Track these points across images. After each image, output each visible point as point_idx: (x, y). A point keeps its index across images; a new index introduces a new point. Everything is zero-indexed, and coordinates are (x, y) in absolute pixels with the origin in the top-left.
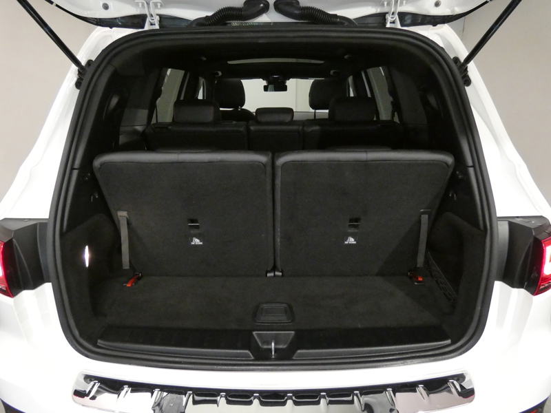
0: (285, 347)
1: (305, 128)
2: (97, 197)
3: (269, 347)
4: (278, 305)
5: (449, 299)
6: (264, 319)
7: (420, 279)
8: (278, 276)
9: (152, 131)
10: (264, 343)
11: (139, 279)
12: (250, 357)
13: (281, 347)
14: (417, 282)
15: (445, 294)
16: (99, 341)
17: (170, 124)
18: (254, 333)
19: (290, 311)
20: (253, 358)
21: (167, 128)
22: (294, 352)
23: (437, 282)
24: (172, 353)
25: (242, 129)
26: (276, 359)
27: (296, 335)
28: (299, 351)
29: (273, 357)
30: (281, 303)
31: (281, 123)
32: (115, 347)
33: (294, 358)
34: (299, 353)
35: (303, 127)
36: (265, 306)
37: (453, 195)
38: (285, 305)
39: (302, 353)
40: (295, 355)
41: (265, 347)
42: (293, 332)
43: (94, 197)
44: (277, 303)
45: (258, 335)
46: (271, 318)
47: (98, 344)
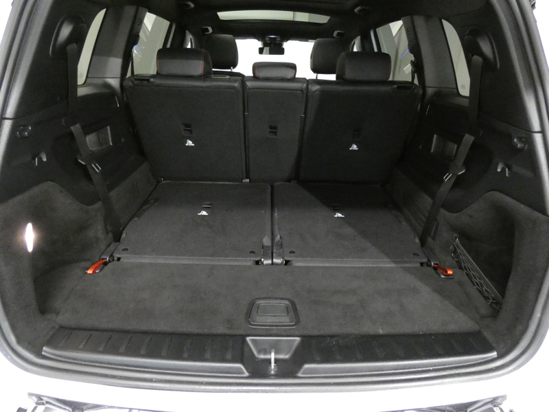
0: (287, 357)
1: (310, 86)
2: (45, 160)
3: (267, 357)
4: (278, 301)
5: (486, 298)
6: (260, 319)
7: (450, 272)
8: (277, 264)
9: (131, 84)
10: (259, 352)
11: (106, 264)
12: (243, 373)
13: (281, 356)
14: (445, 275)
15: (479, 291)
16: (44, 348)
17: (153, 76)
18: (248, 339)
19: (293, 309)
20: (247, 374)
21: (148, 80)
22: (300, 366)
23: (468, 275)
24: (141, 367)
25: (236, 85)
26: (277, 376)
27: (302, 344)
28: (307, 366)
29: (273, 372)
30: (282, 299)
31: (283, 80)
32: (65, 357)
33: (300, 375)
34: (307, 369)
35: (308, 85)
36: (262, 302)
37: (503, 170)
38: (287, 302)
39: (311, 369)
40: (302, 371)
41: (262, 356)
42: (298, 339)
43: (40, 159)
44: (276, 298)
45: (252, 340)
46: (270, 320)
47: (43, 353)
